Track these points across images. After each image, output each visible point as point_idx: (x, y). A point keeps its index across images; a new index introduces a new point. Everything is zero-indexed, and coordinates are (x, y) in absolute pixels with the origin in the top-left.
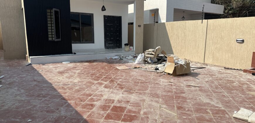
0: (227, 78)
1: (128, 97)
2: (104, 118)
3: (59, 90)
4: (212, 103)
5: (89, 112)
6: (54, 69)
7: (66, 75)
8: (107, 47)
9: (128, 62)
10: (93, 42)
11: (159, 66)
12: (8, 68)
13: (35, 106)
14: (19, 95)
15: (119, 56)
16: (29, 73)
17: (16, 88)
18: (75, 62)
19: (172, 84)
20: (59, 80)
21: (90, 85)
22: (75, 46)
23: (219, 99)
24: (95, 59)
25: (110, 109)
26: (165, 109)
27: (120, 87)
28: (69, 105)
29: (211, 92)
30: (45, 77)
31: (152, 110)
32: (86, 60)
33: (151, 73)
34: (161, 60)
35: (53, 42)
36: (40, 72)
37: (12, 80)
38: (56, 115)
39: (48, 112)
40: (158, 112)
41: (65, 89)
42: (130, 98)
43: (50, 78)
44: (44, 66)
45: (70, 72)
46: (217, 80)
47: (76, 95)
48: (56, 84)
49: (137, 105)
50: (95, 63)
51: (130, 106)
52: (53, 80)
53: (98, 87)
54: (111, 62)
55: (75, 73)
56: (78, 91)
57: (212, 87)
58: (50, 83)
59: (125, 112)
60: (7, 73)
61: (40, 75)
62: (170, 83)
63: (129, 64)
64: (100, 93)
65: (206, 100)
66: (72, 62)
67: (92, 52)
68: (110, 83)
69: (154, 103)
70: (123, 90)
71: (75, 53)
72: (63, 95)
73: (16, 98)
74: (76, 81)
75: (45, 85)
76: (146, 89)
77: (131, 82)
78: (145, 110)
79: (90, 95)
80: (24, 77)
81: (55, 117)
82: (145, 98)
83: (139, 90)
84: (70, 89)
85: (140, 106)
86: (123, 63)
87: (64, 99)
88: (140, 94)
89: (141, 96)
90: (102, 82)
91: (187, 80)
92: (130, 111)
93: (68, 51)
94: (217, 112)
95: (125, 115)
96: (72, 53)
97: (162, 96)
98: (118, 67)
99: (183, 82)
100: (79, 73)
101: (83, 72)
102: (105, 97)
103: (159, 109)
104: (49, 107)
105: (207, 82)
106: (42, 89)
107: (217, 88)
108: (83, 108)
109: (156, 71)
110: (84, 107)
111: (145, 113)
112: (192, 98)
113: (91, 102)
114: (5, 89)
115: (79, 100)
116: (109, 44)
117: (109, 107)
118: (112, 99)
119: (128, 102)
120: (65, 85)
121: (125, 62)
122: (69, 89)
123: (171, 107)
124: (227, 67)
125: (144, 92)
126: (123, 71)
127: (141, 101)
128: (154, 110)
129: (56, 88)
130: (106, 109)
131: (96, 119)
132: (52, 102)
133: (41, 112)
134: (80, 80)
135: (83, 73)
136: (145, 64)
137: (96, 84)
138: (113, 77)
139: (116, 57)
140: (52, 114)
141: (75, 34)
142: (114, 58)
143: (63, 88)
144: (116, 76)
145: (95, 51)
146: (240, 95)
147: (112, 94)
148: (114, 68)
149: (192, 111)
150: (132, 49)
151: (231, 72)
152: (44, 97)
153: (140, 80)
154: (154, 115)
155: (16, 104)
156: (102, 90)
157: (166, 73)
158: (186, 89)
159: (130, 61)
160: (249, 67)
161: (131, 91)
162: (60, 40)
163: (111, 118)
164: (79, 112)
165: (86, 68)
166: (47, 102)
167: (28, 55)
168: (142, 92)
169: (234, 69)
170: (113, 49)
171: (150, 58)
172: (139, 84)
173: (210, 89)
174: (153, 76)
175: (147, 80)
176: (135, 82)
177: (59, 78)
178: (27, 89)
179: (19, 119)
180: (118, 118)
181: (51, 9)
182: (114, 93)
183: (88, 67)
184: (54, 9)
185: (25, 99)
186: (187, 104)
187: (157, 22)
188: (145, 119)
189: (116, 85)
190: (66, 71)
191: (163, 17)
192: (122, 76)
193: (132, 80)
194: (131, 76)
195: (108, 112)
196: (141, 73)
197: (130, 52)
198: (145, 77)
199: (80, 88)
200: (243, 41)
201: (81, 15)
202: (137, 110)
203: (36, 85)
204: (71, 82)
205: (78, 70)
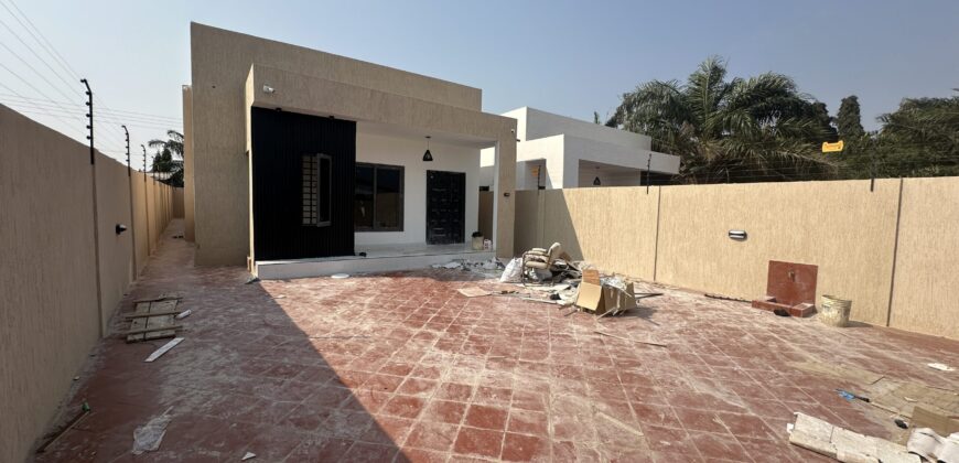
0: (722, 321)
1: (503, 377)
2: (452, 446)
3: (328, 355)
4: (718, 395)
5: (410, 425)
6: (313, 293)
7: (342, 309)
8: (431, 240)
9: (484, 278)
10: (402, 229)
11: (559, 288)
12: (202, 289)
13: (265, 404)
14: (223, 367)
15: (461, 261)
16: (253, 303)
17: (218, 347)
18: (360, 276)
19: (602, 337)
20: (326, 323)
21: (401, 339)
22: (362, 239)
23: (728, 383)
24: (404, 268)
25: (465, 415)
26: (607, 417)
27: (477, 348)
28: (354, 404)
29: (702, 363)
30: (290, 314)
31: (576, 419)
32: (385, 269)
33: (543, 308)
34: (559, 274)
35: (312, 228)
36: (279, 301)
37: (209, 323)
38: (320, 436)
39: (299, 423)
40: (593, 427)
41: (341, 351)
42: (510, 381)
43: (303, 317)
44: (288, 286)
45: (350, 302)
46: (700, 326)
47: (372, 371)
48: (317, 335)
49: (531, 402)
50: (406, 280)
51: (514, 406)
52: (310, 322)
53: (422, 347)
54: (443, 276)
55: (362, 305)
56: (375, 356)
57: (697, 347)
58: (304, 333)
59: (507, 426)
60: (198, 304)
61: (278, 309)
62: (597, 337)
63: (486, 282)
64: (431, 366)
65: (700, 389)
66: (354, 276)
67: (398, 251)
68: (451, 336)
69: (573, 397)
70: (486, 357)
71: (363, 254)
72: (336, 368)
73: (216, 377)
74: (366, 327)
75: (292, 339)
76: (545, 355)
77: (501, 333)
78: (558, 420)
79: (406, 371)
80: (240, 315)
81: (318, 443)
82: (547, 379)
83: (527, 355)
84: (355, 350)
85: (540, 407)
86: (472, 280)
87: (339, 381)
88: (532, 367)
89: (535, 374)
90: (429, 331)
91: (633, 328)
92: (518, 424)
93: (346, 249)
94: (743, 425)
95: (509, 437)
96: (353, 254)
97: (591, 374)
98: (462, 291)
99: (629, 334)
100: (371, 306)
101: (380, 303)
102: (445, 377)
103: (591, 415)
104: (302, 406)
105: (680, 332)
106: (284, 350)
107: (711, 351)
108: (391, 412)
109: (553, 302)
110: (395, 407)
111: (560, 431)
112: (663, 381)
113: (410, 391)
114: (189, 348)
115: (378, 385)
116: (437, 232)
117: (461, 408)
118: (462, 383)
119: (507, 392)
120: (339, 337)
121: (477, 278)
122: (352, 352)
123: (620, 408)
124: (710, 292)
125: (541, 362)
126: (477, 300)
127: (538, 389)
128: (580, 418)
129: (317, 348)
130: (453, 415)
131: (434, 451)
132: (311, 391)
133: (282, 423)
134: (376, 326)
136: (523, 282)
137: (417, 336)
138: (455, 318)
139: (454, 265)
140: (312, 432)
141: (363, 209)
142: (448, 266)
143: (336, 347)
144: (461, 315)
145: (403, 250)
146: (775, 371)
147: (461, 369)
148: (454, 291)
149: (676, 423)
150: (490, 246)
151: (725, 307)
152: (290, 374)
153: (521, 326)
154: (584, 436)
155: (214, 398)
156: (436, 353)
157: (578, 307)
158: (639, 352)
159: (487, 275)
160: (764, 297)
161: (508, 359)
162: (328, 223)
163: (473, 449)
164: (382, 424)
165: (387, 292)
166: (297, 392)
167: (252, 257)
168: (534, 362)
169: (728, 299)
170: (446, 246)
171: (536, 268)
172: (523, 339)
173: (694, 353)
174: (551, 314)
175: (540, 326)
176: (512, 333)
177: (325, 319)
178: (246, 351)
179: (219, 449)
180: (491, 448)
181: (313, 154)
182: (466, 365)
183: (391, 290)
184: (320, 156)
185: (240, 382)
186: (658, 400)
187: (543, 188)
188: (565, 451)
189: (466, 340)
190: (340, 300)
191: (556, 177)
192: (476, 315)
193: (502, 326)
194: (498, 316)
195: (462, 425)
196: (519, 307)
197: (484, 254)
198: (533, 317)
199: (378, 348)
200: (745, 236)
201: (378, 170)
202: (535, 421)
203: (268, 338)
204: (355, 329)
205: (369, 295)
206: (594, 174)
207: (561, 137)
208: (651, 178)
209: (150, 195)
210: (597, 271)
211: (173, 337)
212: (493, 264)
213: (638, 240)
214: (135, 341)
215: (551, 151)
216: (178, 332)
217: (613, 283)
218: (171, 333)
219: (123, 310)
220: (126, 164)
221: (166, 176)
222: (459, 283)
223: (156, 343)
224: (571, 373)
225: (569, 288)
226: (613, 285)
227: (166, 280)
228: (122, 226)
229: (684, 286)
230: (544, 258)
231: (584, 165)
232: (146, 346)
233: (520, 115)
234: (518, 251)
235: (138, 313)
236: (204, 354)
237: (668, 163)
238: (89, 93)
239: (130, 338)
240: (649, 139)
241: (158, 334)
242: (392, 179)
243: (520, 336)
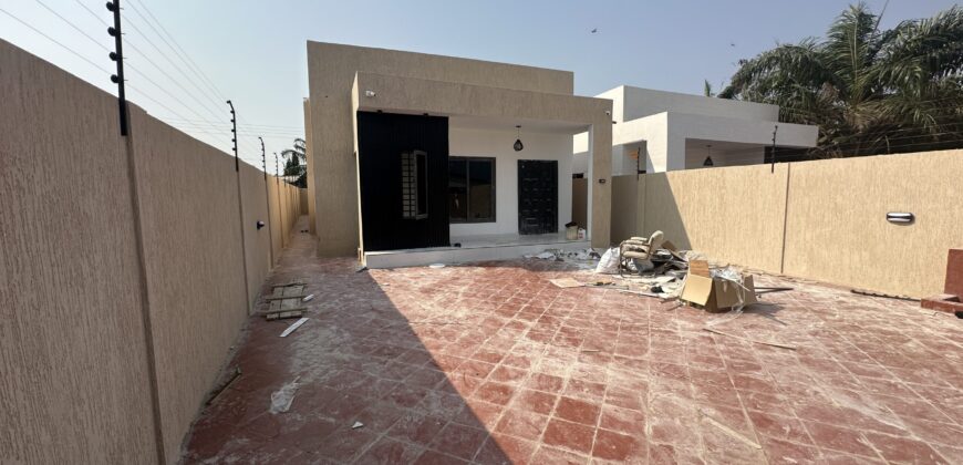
0: (876, 323)
1: (597, 371)
2: (541, 436)
3: (425, 339)
4: (866, 411)
5: (499, 411)
6: (413, 281)
7: (439, 297)
8: (523, 230)
9: (577, 269)
10: (494, 220)
11: (661, 280)
12: (322, 277)
13: (371, 380)
14: (338, 346)
15: (554, 251)
16: (362, 289)
17: (334, 328)
18: (456, 266)
19: (712, 335)
20: (424, 309)
21: (493, 327)
22: (457, 230)
23: (881, 398)
24: (497, 258)
25: (555, 407)
26: (715, 423)
27: (569, 339)
28: (448, 386)
29: (843, 372)
30: (394, 300)
31: (678, 422)
32: (480, 260)
33: (643, 301)
34: (660, 265)
35: (411, 221)
36: (384, 288)
37: (327, 306)
38: (418, 414)
39: (399, 400)
40: (699, 433)
41: (437, 336)
42: (604, 376)
43: (404, 304)
44: (392, 274)
45: (446, 290)
46: (843, 328)
47: (466, 357)
48: (416, 320)
49: (626, 400)
50: (499, 270)
51: (607, 401)
52: (410, 308)
53: (513, 336)
54: (535, 266)
55: (457, 293)
56: (467, 343)
57: (837, 352)
58: (405, 318)
59: (599, 422)
60: (320, 289)
61: (383, 295)
62: (706, 334)
63: (580, 273)
64: (522, 355)
65: (841, 401)
66: (449, 266)
67: (491, 242)
68: (543, 327)
69: (675, 398)
70: (578, 349)
71: (458, 245)
72: (432, 351)
73: (332, 354)
74: (460, 315)
75: (394, 323)
76: (644, 350)
77: (596, 326)
78: (656, 421)
79: (498, 358)
80: (350, 300)
81: (416, 420)
82: (645, 377)
83: (623, 350)
84: (450, 336)
85: (637, 406)
86: (566, 270)
87: (435, 364)
88: (629, 363)
89: (631, 370)
90: (521, 320)
91: (752, 326)
92: (611, 421)
93: (441, 239)
95: (601, 434)
96: (449, 245)
97: (696, 374)
98: (554, 281)
99: (742, 332)
100: (465, 294)
101: (474, 292)
102: (535, 368)
103: (696, 420)
104: (402, 385)
105: (815, 334)
106: (388, 333)
107: (857, 357)
108: (483, 397)
109: (655, 295)
110: (487, 392)
111: (658, 433)
112: (789, 389)
113: (501, 379)
114: (312, 327)
115: (470, 371)
116: (529, 222)
117: (551, 399)
118: (553, 375)
119: (601, 387)
120: (436, 323)
121: (570, 268)
122: (447, 337)
124: (858, 287)
125: (639, 358)
126: (570, 291)
127: (635, 387)
128: (683, 421)
129: (416, 332)
130: (543, 406)
131: (523, 439)
132: (410, 372)
133: (385, 398)
134: (469, 314)
135: (475, 295)
136: (621, 273)
137: (509, 324)
138: (546, 309)
139: (547, 255)
140: (410, 409)
141: (457, 202)
142: (541, 256)
143: (432, 332)
144: (554, 306)
145: (496, 240)
146: (953, 388)
147: (552, 360)
148: (546, 282)
149: (805, 437)
150: (584, 236)
151: (879, 306)
152: (392, 355)
153: (618, 319)
155: (331, 372)
156: (525, 344)
157: (684, 301)
158: (759, 354)
159: (581, 265)
160: (941, 295)
161: (602, 353)
162: (425, 216)
163: (563, 442)
164: (473, 408)
165: (480, 281)
166: (397, 371)
167: (361, 248)
168: (632, 357)
169: (885, 296)
170: (539, 236)
171: (635, 259)
172: (619, 333)
173: (833, 359)
174: (652, 308)
175: (639, 321)
176: (607, 326)
177: (423, 306)
178: (356, 332)
179: (334, 416)
180: (582, 442)
181: (410, 151)
182: (557, 356)
183: (484, 279)
184: (416, 152)
185: (351, 359)
186: (782, 410)
187: (645, 172)
188: (664, 455)
189: (558, 332)
190: (437, 288)
191: (658, 160)
192: (569, 306)
193: (597, 319)
194: (592, 308)
195: (551, 416)
196: (616, 299)
197: (578, 244)
198: (631, 310)
199: (471, 335)
200: (911, 219)
201: (471, 163)
202: (631, 420)
203: (374, 321)
204: (450, 316)
205: (464, 284)
206: (704, 153)
207: (665, 115)
208: (776, 154)
209: (282, 196)
210: (706, 262)
211: (300, 317)
212: (587, 256)
213: (760, 227)
214: (272, 320)
215: (654, 131)
216: (304, 313)
217: (726, 275)
218: (298, 313)
219: (264, 294)
220: (263, 170)
221: (295, 178)
222: (552, 273)
223: (288, 321)
224: (672, 371)
225: (673, 281)
226: (727, 277)
227: (296, 268)
228: (262, 223)
229: (822, 280)
230: (643, 248)
231: (692, 145)
232: (280, 324)
233: (616, 96)
234: (615, 241)
235: (274, 296)
236: (324, 333)
237: (803, 135)
238: (233, 112)
239: (268, 317)
240: (777, 108)
241: (289, 314)
242: (483, 171)
243: (616, 329)
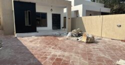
0: (113, 44)
1: (64, 53)
3: (30, 50)
4: (106, 57)
5: (44, 61)
6: (28, 39)
8: (53, 29)
9: (64, 36)
10: (47, 27)
12: (5, 39)
13: (18, 58)
14: (10, 52)
16: (16, 42)
17: (9, 49)
18: (38, 36)
20: (30, 45)
21: (45, 47)
24: (47, 35)
26: (82, 60)
28: (35, 58)
30: (23, 43)
31: (76, 60)
34: (80, 35)
36: (21, 41)
39: (24, 61)
41: (33, 50)
43: (26, 44)
44: (23, 38)
45: (35, 41)
47: (38, 53)
48: (28, 47)
49: (68, 57)
50: (47, 37)
51: (65, 58)
53: (49, 49)
54: (55, 36)
56: (39, 50)
58: (26, 47)
59: (62, 61)
62: (85, 47)
64: (50, 52)
66: (36, 36)
68: (55, 47)
69: (76, 57)
70: (61, 50)
71: (38, 32)
72: (32, 52)
73: (9, 54)
74: (38, 45)
75: (23, 48)
76: (73, 50)
78: (72, 60)
79: (45, 52)
82: (72, 54)
83: (69, 50)
84: (36, 49)
87: (32, 54)
88: (70, 52)
90: (51, 46)
91: (93, 45)
92: (65, 61)
93: (35, 31)
94: (108, 61)
97: (81, 53)
98: (58, 39)
99: (91, 46)
100: (40, 42)
101: (42, 41)
102: (52, 54)
103: (79, 60)
104: (25, 58)
105: (103, 46)
108: (41, 59)
109: (77, 40)
111: (72, 62)
112: (95, 54)
113: (45, 56)
114: (4, 49)
115: (39, 55)
116: (55, 27)
117: (54, 58)
118: (56, 54)
119: (64, 56)
121: (62, 36)
123: (85, 59)
124: (113, 38)
126: (61, 40)
127: (70, 55)
129: (28, 49)
132: (27, 56)
134: (40, 45)
136: (72, 37)
137: (48, 47)
138: (56, 44)
139: (58, 34)
140: (27, 62)
145: (47, 31)
149: (95, 61)
151: (115, 41)
152: (23, 53)
153: (69, 45)
155: (9, 57)
157: (82, 41)
158: (93, 50)
161: (65, 51)
162: (31, 25)
164: (40, 61)
165: (43, 39)
167: (15, 33)
171: (75, 34)
172: (69, 47)
173: (104, 50)
174: (76, 43)
175: (73, 45)
176: (67, 46)
178: (15, 50)
182: (57, 52)
184: (28, 11)
185: (14, 55)
189: (58, 47)
190: (33, 41)
192: (61, 43)
193: (65, 45)
194: (65, 43)
195: (54, 61)
197: (64, 31)
201: (41, 14)
204: (36, 46)
205: (39, 40)
217: (89, 36)
222: (58, 37)
224: (77, 53)
225: (81, 38)
230: (76, 32)
236: (7, 50)
242: (44, 16)
